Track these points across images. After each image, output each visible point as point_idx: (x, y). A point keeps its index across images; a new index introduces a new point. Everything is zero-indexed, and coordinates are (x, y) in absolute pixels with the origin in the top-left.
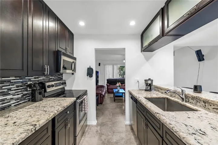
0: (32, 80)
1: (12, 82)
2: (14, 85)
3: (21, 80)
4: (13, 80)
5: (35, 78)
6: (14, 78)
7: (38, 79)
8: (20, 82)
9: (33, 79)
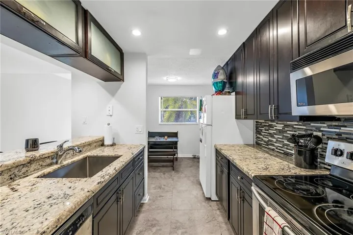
0: (322, 129)
1: (295, 128)
2: (296, 132)
3: (305, 127)
4: (295, 125)
5: (329, 127)
6: (297, 123)
7: (338, 130)
8: (303, 129)
9: (324, 127)
